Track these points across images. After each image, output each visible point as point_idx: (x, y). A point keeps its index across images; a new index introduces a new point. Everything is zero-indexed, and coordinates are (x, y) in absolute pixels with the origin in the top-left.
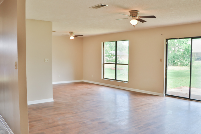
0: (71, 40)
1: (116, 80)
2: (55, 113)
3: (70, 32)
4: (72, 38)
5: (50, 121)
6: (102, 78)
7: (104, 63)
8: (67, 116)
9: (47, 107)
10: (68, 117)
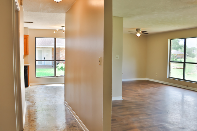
0: (138, 37)
1: (184, 79)
2: (128, 113)
3: (137, 29)
4: (139, 35)
5: (125, 122)
6: (168, 77)
7: (170, 61)
8: (141, 118)
9: (117, 106)
10: (143, 119)
